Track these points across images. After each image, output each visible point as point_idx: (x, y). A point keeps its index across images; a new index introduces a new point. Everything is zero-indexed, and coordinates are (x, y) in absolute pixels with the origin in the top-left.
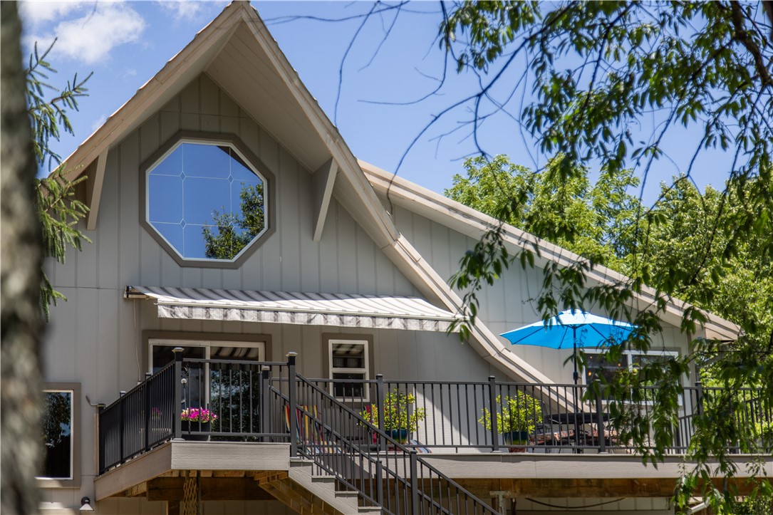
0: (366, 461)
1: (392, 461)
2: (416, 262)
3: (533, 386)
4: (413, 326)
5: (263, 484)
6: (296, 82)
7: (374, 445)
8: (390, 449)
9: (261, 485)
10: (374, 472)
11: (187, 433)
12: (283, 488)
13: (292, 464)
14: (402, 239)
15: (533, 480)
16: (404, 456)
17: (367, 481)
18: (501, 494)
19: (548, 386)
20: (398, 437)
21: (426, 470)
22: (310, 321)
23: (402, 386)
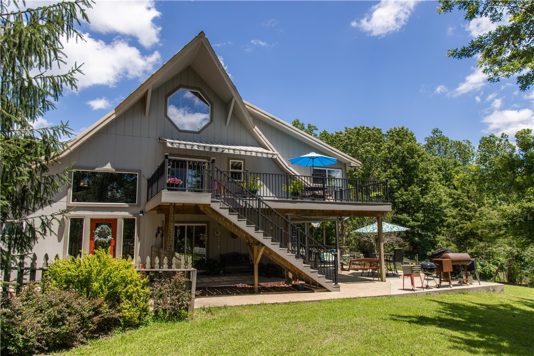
0: (241, 201)
1: (251, 202)
2: (260, 135)
3: (293, 176)
4: (259, 155)
5: (202, 209)
6: (221, 68)
7: (244, 196)
8: (251, 197)
9: (201, 209)
10: (244, 205)
11: (169, 188)
12: (209, 211)
13: (212, 202)
14: (256, 127)
15: (300, 210)
16: (256, 200)
17: (241, 209)
18: (289, 214)
19: (299, 176)
20: (253, 193)
21: (264, 205)
22: (223, 151)
23: (255, 174)
